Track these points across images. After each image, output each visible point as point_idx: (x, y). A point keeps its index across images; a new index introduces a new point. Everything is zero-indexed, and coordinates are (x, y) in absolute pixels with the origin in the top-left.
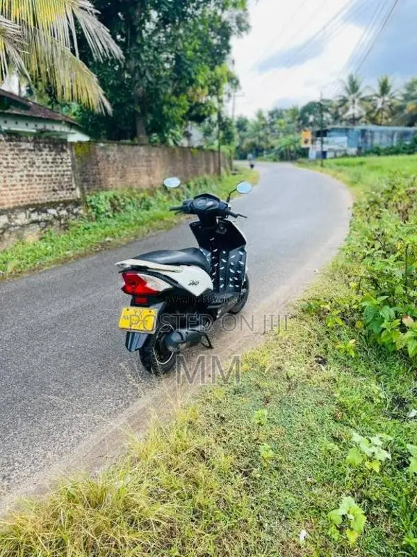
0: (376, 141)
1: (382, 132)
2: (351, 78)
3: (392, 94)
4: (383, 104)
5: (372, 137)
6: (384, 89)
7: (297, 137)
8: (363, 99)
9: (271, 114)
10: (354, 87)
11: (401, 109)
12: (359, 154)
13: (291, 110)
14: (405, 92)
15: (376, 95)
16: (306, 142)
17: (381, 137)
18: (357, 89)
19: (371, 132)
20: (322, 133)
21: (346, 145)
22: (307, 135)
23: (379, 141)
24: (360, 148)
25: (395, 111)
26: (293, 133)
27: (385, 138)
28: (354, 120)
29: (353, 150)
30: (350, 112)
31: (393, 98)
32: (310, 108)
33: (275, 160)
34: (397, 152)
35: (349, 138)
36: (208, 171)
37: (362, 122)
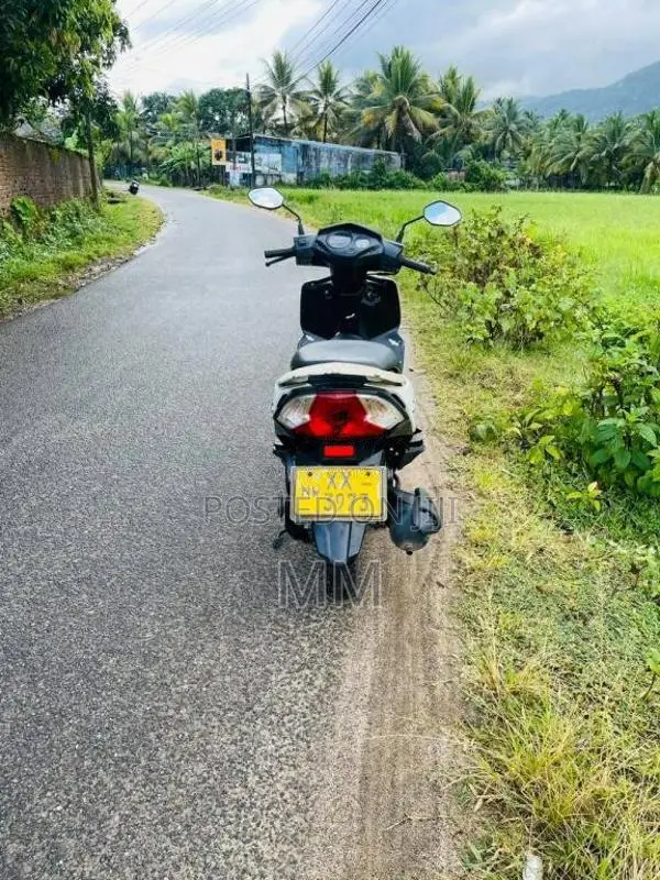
0: (324, 165)
1: (331, 151)
2: (278, 59)
3: (338, 94)
4: (325, 108)
5: (318, 158)
6: (328, 84)
7: (203, 145)
8: (297, 96)
9: (148, 102)
10: (282, 73)
11: (353, 119)
12: (300, 184)
13: (182, 98)
14: (356, 92)
15: (316, 92)
16: (219, 156)
17: (330, 159)
18: (288, 79)
19: (315, 149)
20: (243, 144)
21: (280, 169)
22: (218, 144)
23: (327, 166)
24: (300, 174)
25: (345, 121)
26: (191, 140)
27: (334, 164)
28: (286, 129)
29: (291, 177)
30: (279, 114)
31: (340, 99)
32: (215, 100)
33: (163, 184)
34: (354, 186)
35: (283, 156)
36: (76, 191)
37: (295, 133)
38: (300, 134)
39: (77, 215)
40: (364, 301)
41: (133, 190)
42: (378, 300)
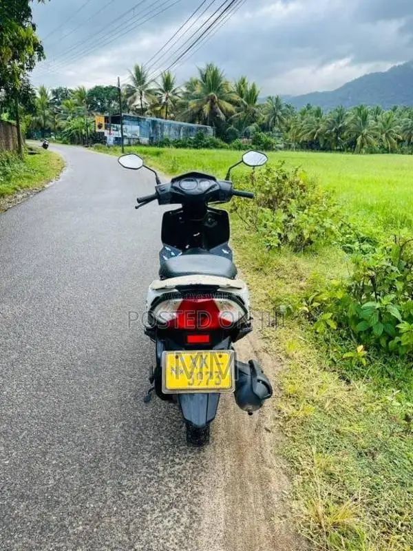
0: (166, 133)
1: (170, 125)
2: (137, 69)
3: (174, 91)
4: (167, 99)
5: (162, 130)
6: (168, 84)
7: (90, 119)
8: (149, 91)
9: (55, 93)
10: (140, 77)
11: (183, 106)
12: (151, 144)
13: (77, 91)
14: (185, 90)
15: (161, 90)
16: (100, 127)
17: (170, 130)
18: (144, 81)
19: (160, 124)
20: (116, 119)
21: (138, 135)
22: (100, 119)
23: (167, 133)
24: (151, 138)
25: (179, 107)
26: (82, 116)
27: (172, 132)
28: (142, 111)
29: (145, 140)
30: (138, 102)
31: (176, 94)
32: (98, 93)
33: (65, 143)
34: (184, 146)
35: (141, 127)
36: (7, 146)
37: (148, 114)
38: (151, 114)
39: (8, 161)
40: (207, 225)
41: (45, 146)
42: (215, 224)
